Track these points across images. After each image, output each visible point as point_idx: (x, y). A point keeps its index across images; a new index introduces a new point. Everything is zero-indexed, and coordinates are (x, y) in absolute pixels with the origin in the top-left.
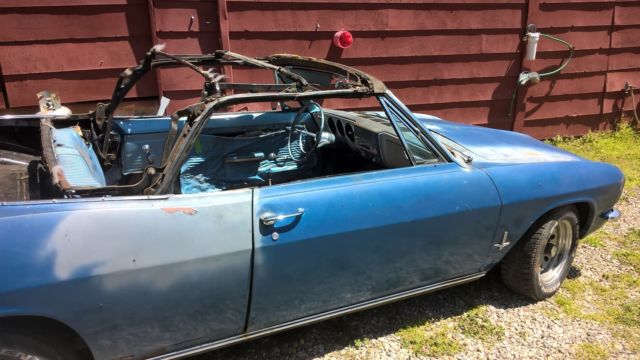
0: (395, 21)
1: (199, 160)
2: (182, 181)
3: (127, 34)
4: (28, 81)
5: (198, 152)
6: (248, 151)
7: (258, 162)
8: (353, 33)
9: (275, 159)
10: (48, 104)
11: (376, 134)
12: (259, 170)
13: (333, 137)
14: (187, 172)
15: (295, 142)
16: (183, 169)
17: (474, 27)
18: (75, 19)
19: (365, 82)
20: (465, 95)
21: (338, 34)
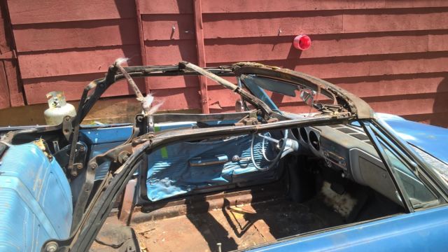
0: (349, 24)
1: (165, 164)
2: (149, 186)
3: (120, 43)
4: (42, 84)
5: (163, 157)
6: (213, 155)
7: (222, 164)
8: (311, 36)
9: (238, 161)
10: (55, 103)
11: (347, 150)
12: (223, 171)
13: (296, 144)
14: (153, 176)
15: (258, 144)
16: (150, 173)
17: (421, 28)
18: (78, 31)
19: (343, 102)
20: (413, 88)
21: (298, 38)
